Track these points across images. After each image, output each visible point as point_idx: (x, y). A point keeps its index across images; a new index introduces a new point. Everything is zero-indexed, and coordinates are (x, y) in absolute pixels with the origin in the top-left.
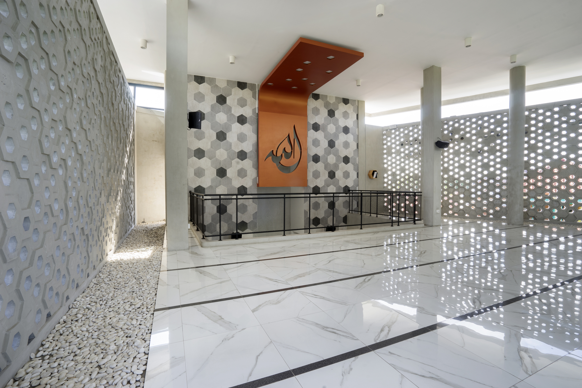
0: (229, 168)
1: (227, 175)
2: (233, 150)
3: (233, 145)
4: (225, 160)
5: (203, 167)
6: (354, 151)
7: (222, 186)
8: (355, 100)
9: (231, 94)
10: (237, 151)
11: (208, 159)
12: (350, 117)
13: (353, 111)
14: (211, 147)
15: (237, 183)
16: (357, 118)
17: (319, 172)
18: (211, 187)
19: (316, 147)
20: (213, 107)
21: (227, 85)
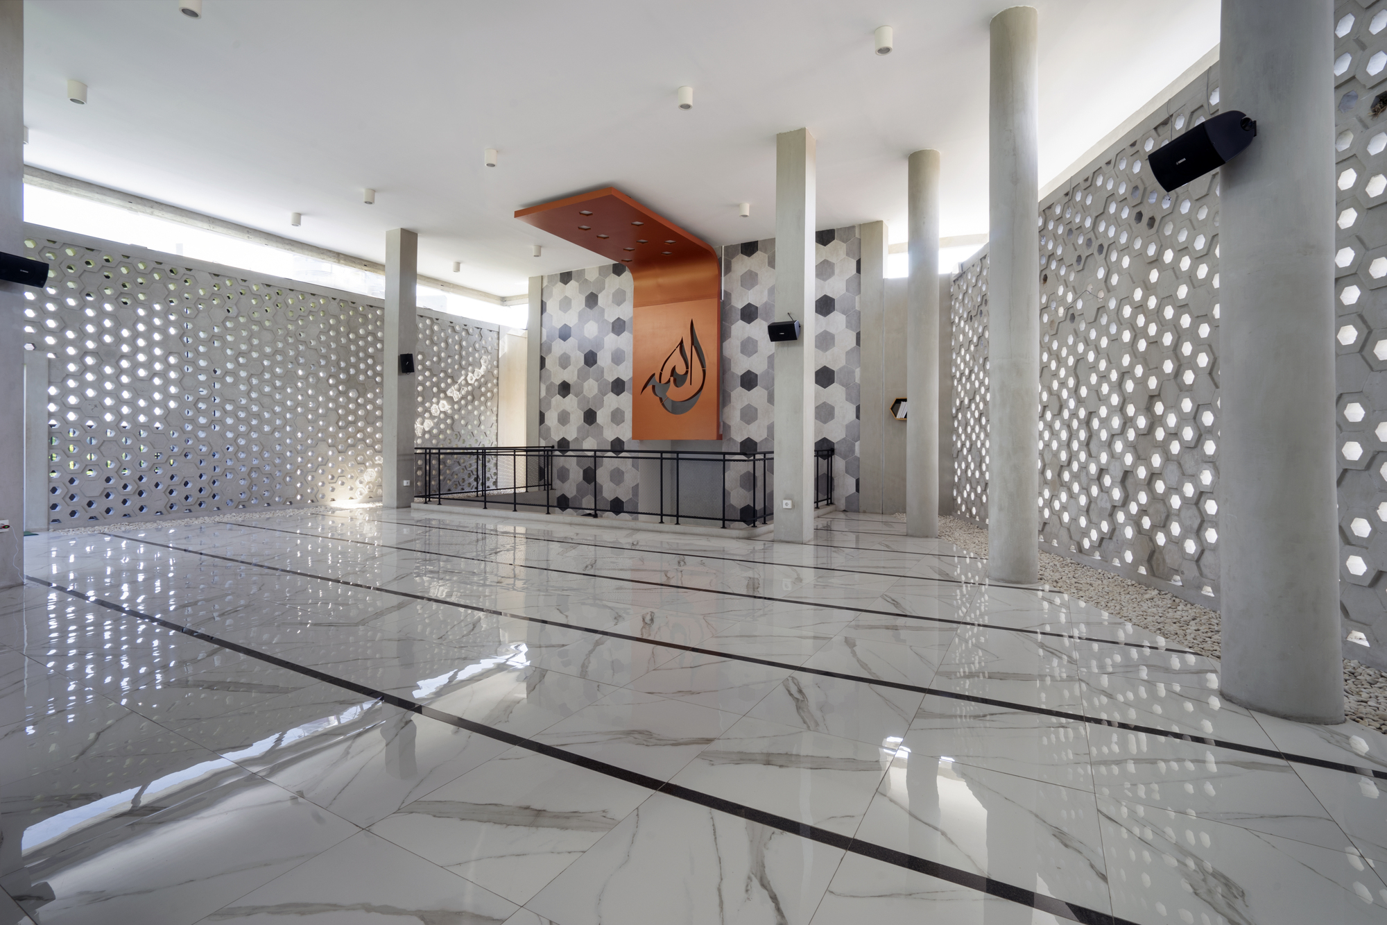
0: (600, 409)
1: (597, 421)
2: (605, 380)
3: (605, 370)
4: (595, 397)
5: (569, 409)
6: (847, 353)
7: (590, 438)
8: (853, 227)
9: (604, 289)
10: (611, 379)
11: (574, 397)
12: (837, 271)
13: (848, 254)
14: (578, 378)
15: (610, 434)
16: (859, 270)
17: (756, 410)
18: (576, 439)
19: (750, 356)
20: (581, 315)
21: (600, 274)
